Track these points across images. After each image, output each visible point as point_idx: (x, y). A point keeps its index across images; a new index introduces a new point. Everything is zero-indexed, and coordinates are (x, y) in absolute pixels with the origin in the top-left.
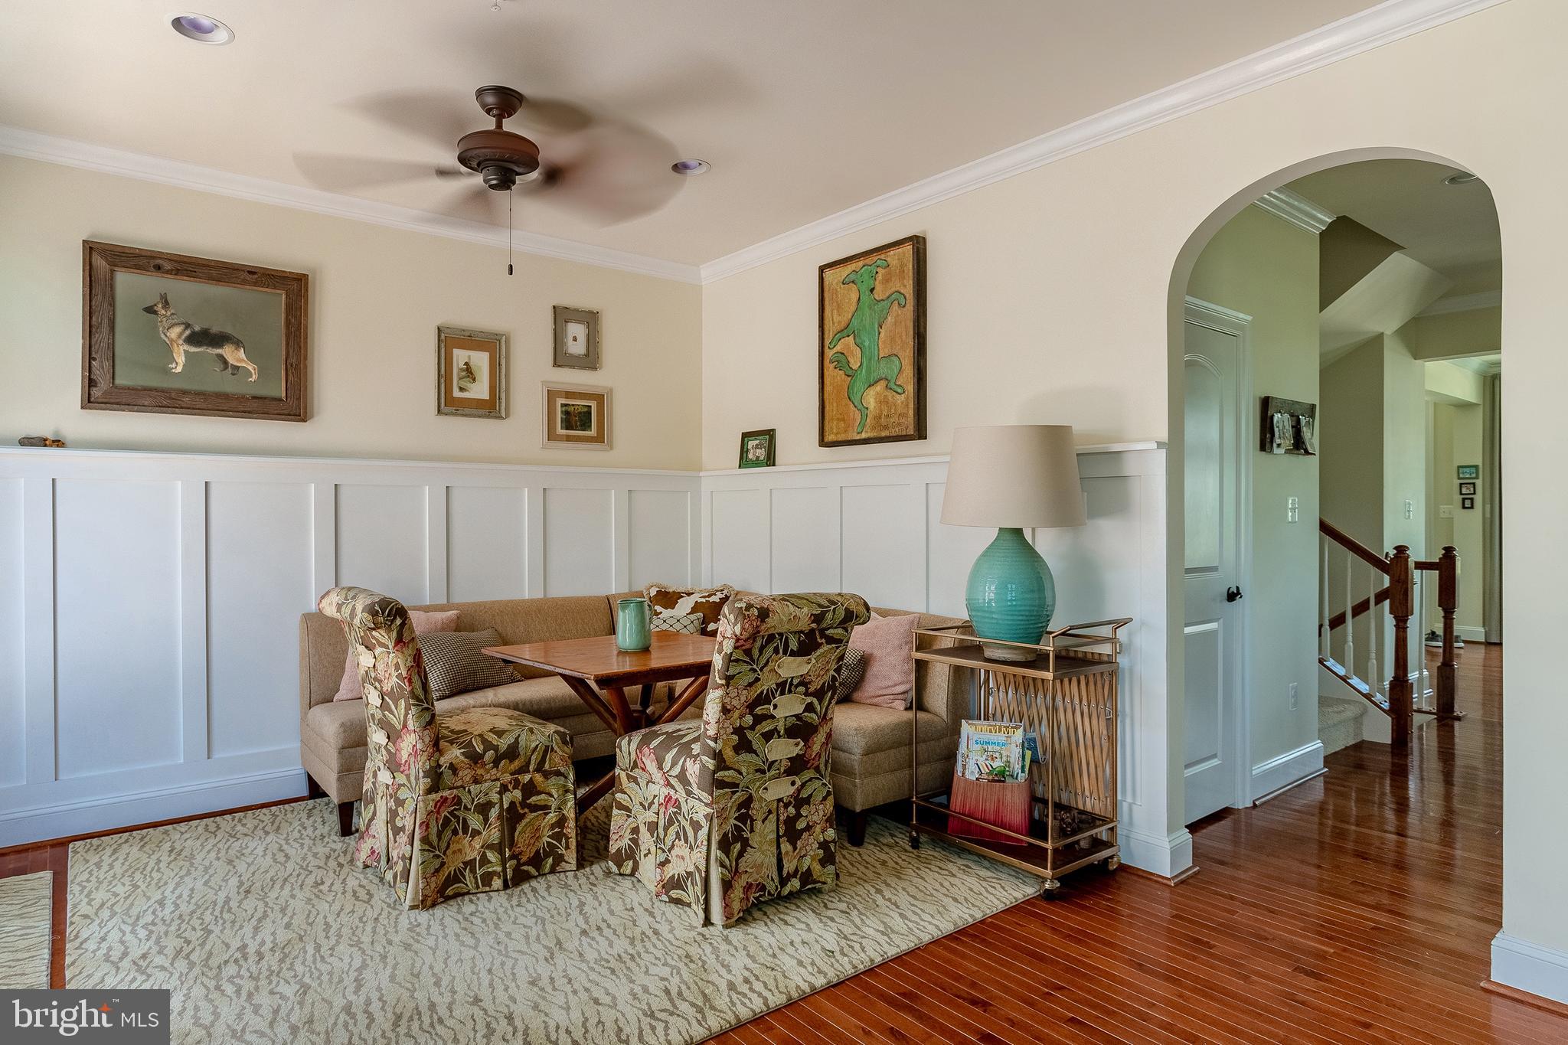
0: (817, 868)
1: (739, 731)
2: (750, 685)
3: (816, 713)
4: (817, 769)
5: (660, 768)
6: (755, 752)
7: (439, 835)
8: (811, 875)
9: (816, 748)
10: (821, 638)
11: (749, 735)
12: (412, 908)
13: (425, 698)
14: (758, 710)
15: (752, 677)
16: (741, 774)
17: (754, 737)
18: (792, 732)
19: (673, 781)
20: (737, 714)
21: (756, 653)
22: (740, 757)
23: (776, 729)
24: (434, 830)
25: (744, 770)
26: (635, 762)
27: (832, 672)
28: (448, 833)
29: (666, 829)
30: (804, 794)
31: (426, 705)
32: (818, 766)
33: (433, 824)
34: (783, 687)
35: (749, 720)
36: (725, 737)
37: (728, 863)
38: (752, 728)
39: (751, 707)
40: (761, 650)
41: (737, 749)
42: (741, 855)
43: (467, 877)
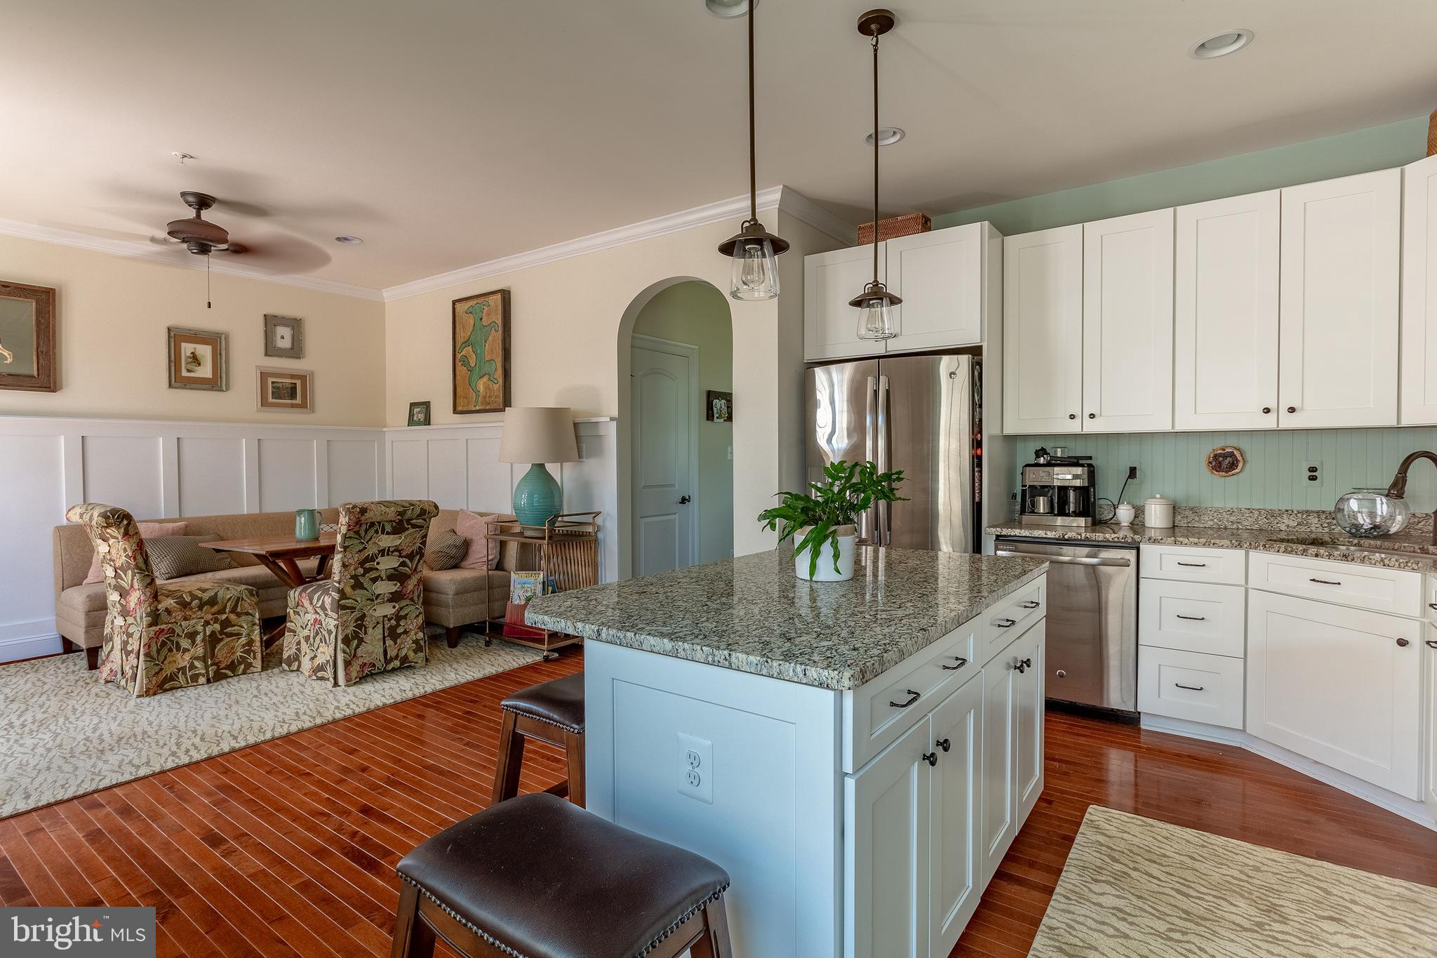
0: (411, 655)
1: (354, 577)
2: (360, 551)
3: (409, 567)
4: (412, 599)
5: (311, 603)
6: (366, 589)
7: (158, 652)
8: (407, 658)
9: (410, 587)
10: (408, 525)
11: (361, 579)
12: (139, 696)
13: (147, 569)
14: (367, 565)
15: (361, 547)
16: (357, 601)
17: (365, 581)
18: (390, 578)
19: (318, 610)
20: (352, 568)
21: (362, 533)
22: (356, 592)
23: (380, 576)
24: (154, 649)
25: (359, 599)
26: (298, 603)
27: (418, 544)
28: (165, 651)
29: (314, 638)
30: (402, 613)
31: (147, 573)
32: (412, 598)
33: (153, 645)
34: (383, 552)
35: (361, 571)
36: (345, 581)
37: (348, 651)
38: (363, 575)
39: (362, 564)
40: (366, 531)
41: (353, 588)
42: (358, 647)
43: (180, 678)
